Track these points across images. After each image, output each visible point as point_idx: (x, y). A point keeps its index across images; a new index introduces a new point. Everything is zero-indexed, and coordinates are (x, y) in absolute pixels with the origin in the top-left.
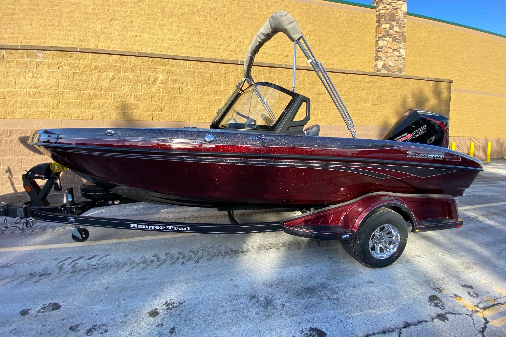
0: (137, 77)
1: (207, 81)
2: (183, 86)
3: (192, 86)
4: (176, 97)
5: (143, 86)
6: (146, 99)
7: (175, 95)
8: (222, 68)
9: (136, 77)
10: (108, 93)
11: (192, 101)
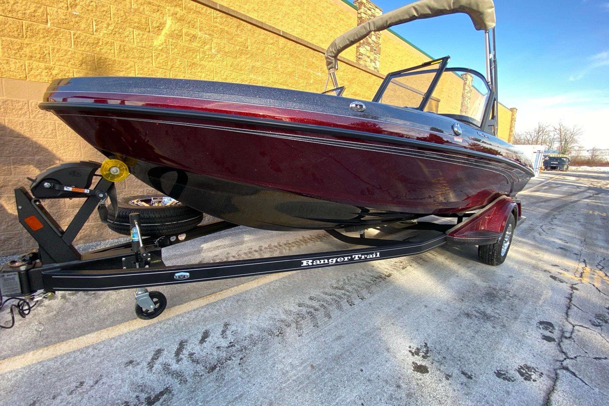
0: (125, 13)
1: (239, 49)
2: (205, 48)
3: (218, 52)
4: (194, 64)
5: (136, 32)
6: (142, 58)
7: (193, 62)
8: (260, 34)
9: (122, 13)
10: (62, 30)
11: (219, 75)
